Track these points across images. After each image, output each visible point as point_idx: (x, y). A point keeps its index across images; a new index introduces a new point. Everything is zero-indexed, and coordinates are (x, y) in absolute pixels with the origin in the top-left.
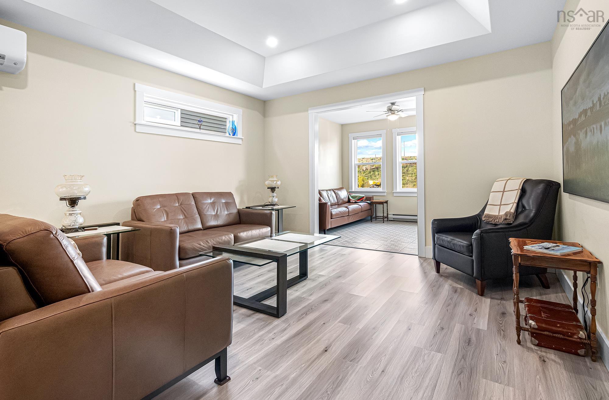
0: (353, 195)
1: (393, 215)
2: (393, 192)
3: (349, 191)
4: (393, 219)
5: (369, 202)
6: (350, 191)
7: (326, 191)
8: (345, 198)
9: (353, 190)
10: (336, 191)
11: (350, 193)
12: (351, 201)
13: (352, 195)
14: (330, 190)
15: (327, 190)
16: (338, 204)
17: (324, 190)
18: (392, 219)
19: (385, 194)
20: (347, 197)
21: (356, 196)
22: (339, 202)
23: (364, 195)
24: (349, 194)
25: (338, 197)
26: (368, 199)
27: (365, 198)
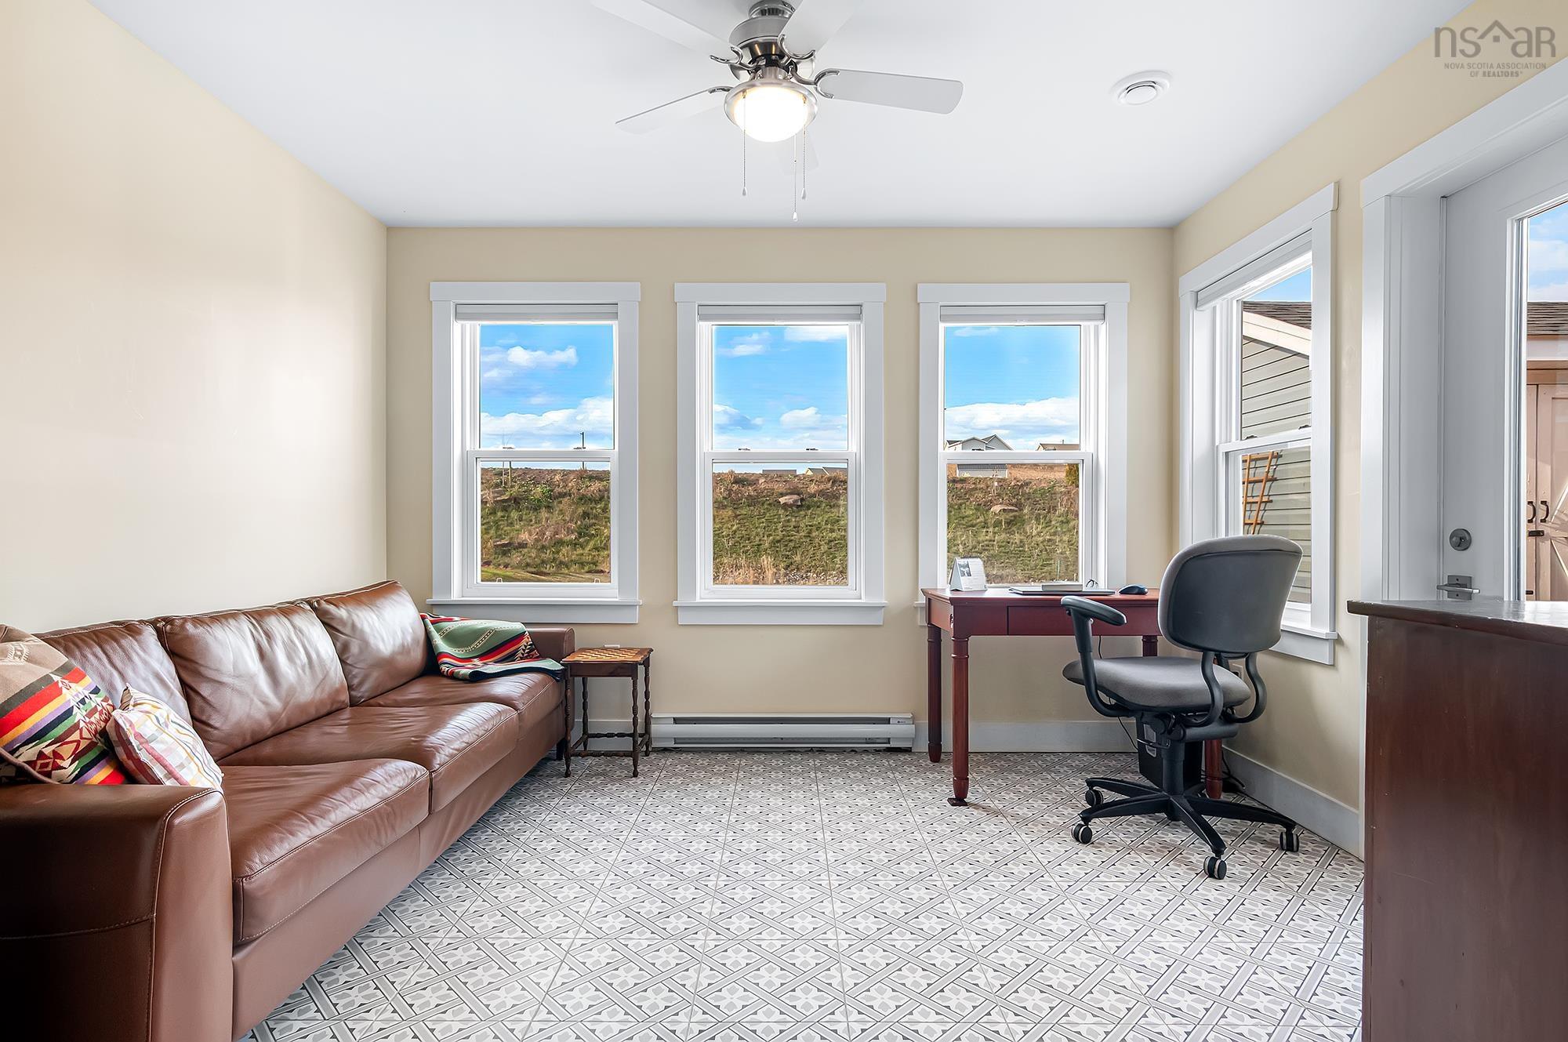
0: (457, 624)
1: (676, 721)
2: (675, 603)
3: (429, 601)
4: (676, 741)
5: (550, 664)
6: (437, 598)
7: (245, 625)
8: (404, 650)
9: (455, 596)
10: (342, 613)
11: (432, 611)
12: (444, 668)
13: (449, 626)
14: (287, 610)
15: (258, 616)
16: (354, 703)
17: (232, 615)
18: (672, 744)
19: (634, 617)
20: (415, 641)
21: (477, 634)
22: (361, 684)
23: (517, 626)
24: (428, 621)
25: (355, 649)
26: (548, 644)
27: (527, 641)
